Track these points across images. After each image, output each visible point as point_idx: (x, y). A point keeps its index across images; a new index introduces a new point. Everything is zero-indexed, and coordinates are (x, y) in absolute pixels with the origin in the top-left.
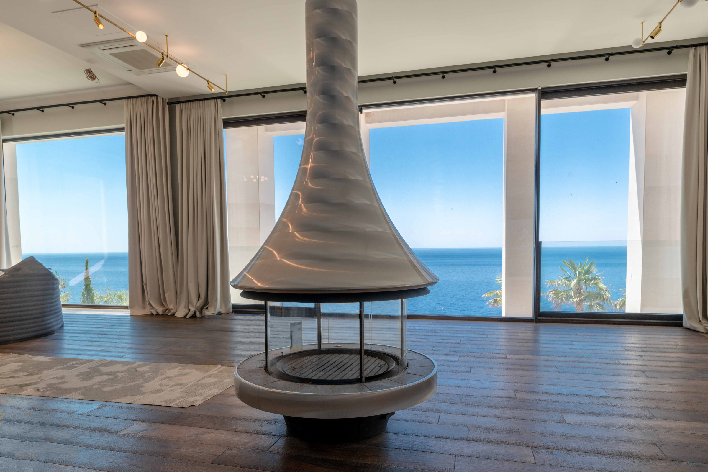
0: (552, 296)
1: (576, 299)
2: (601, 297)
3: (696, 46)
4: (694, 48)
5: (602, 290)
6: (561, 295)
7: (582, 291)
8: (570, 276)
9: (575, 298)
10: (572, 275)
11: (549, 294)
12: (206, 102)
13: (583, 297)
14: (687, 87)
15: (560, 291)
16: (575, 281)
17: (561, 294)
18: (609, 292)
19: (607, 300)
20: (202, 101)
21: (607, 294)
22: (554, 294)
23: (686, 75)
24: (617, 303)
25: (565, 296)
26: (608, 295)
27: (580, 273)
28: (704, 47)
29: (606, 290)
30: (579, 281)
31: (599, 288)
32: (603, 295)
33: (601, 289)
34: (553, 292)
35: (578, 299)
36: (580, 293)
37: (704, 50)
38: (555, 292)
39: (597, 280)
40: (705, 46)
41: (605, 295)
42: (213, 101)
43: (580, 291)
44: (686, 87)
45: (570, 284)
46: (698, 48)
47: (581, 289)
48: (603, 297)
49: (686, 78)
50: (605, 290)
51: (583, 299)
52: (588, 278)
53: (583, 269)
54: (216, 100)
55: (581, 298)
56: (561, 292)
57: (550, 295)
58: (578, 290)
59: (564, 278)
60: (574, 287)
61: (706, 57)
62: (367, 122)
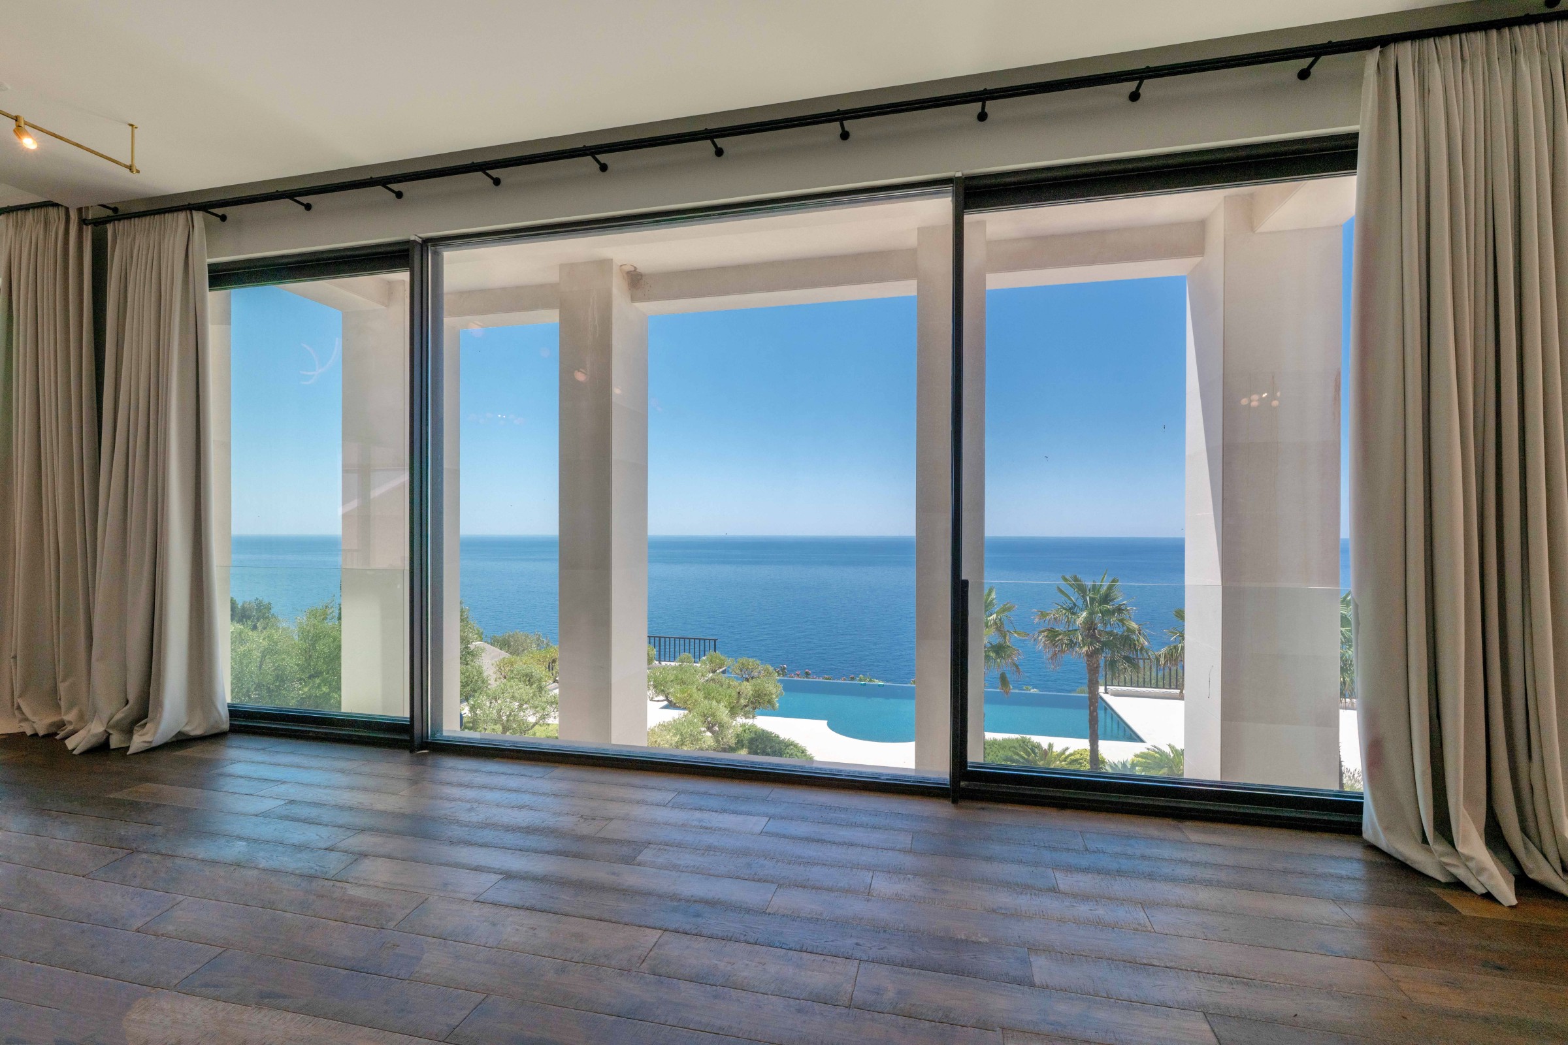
0: (1043, 640)
1: (1085, 649)
2: (1130, 645)
3: (1383, 42)
4: (1378, 50)
5: (1133, 632)
6: (1059, 640)
7: (1096, 632)
8: (1075, 605)
9: (1084, 646)
10: (1080, 603)
11: (1038, 636)
12: (169, 216)
13: (1098, 646)
14: (1358, 170)
15: (1057, 631)
16: (1085, 614)
17: (1060, 637)
18: (1145, 636)
19: (1141, 650)
20: (158, 216)
21: (1142, 639)
22: (1047, 636)
23: (1355, 135)
24: (1160, 655)
25: (1066, 641)
26: (1143, 642)
27: (1092, 600)
28: (1408, 44)
29: (1140, 634)
30: (1091, 614)
31: (1128, 628)
32: (1134, 641)
33: (1130, 630)
34: (1045, 634)
35: (1089, 648)
36: (1093, 636)
37: (1410, 53)
38: (1048, 634)
39: (1122, 613)
40: (1410, 41)
41: (1138, 641)
42: (182, 216)
43: (1094, 631)
44: (1355, 174)
45: (1075, 620)
46: (1392, 49)
47: (1095, 629)
48: (1135, 645)
49: (1356, 146)
50: (1137, 632)
51: (1098, 649)
52: (1108, 611)
53: (1099, 592)
54: (188, 212)
55: (1095, 647)
56: (1060, 634)
57: (1040, 638)
58: (1089, 629)
59: (1064, 608)
60: (1083, 625)
61: (1414, 70)
62: (634, 299)
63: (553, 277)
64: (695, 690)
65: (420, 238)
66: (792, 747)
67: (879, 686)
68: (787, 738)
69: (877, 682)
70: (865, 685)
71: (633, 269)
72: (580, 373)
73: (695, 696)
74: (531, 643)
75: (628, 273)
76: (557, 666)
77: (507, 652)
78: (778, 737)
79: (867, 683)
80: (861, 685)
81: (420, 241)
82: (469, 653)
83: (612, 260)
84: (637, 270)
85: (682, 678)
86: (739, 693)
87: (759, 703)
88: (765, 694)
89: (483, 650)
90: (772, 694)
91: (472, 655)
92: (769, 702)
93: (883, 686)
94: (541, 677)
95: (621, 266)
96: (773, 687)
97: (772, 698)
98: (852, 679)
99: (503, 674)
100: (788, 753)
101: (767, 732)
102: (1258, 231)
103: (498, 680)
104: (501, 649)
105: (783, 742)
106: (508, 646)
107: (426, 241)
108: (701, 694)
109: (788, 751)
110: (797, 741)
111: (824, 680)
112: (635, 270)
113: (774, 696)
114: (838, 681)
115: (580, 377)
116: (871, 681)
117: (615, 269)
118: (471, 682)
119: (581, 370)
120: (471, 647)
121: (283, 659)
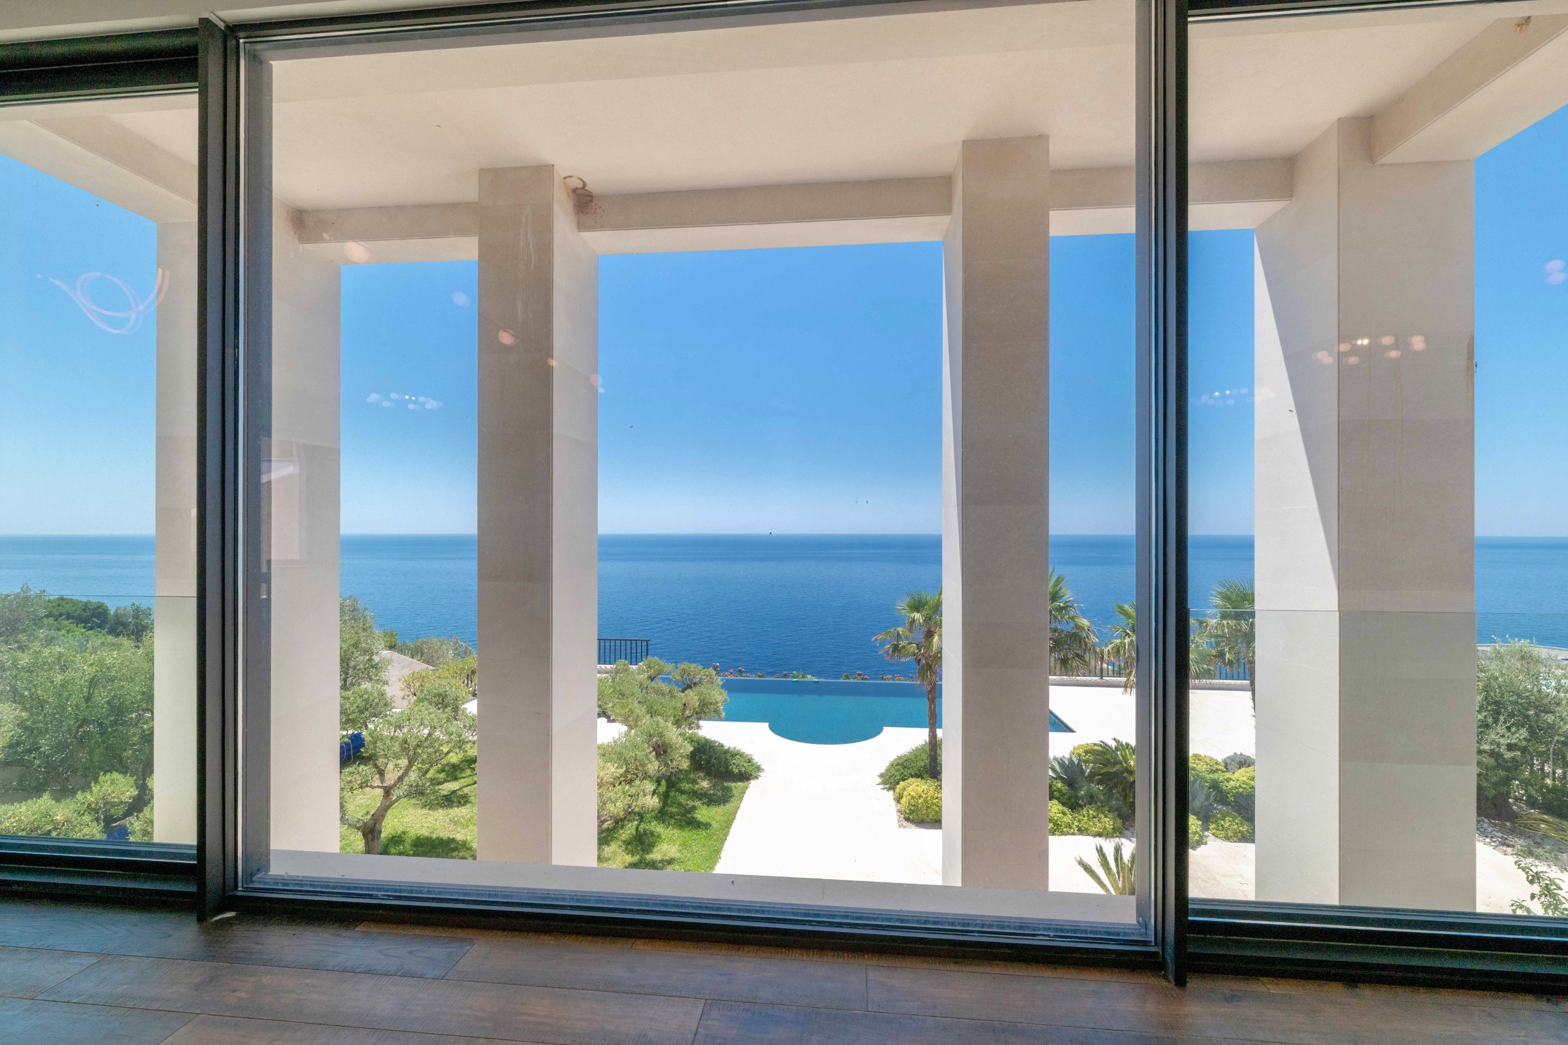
5: (1082, 628)
18: (1093, 632)
26: (1092, 638)
29: (1089, 630)
31: (1078, 625)
32: (1084, 637)
41: (1087, 637)
48: (1085, 642)
50: (1086, 629)
62: (581, 227)
63: (470, 192)
64: (636, 705)
65: (224, 21)
66: (738, 757)
67: (814, 682)
68: (732, 746)
69: (809, 678)
70: (797, 682)
71: (580, 185)
72: (505, 333)
73: (637, 711)
74: (448, 650)
75: (575, 190)
76: (476, 678)
77: (419, 660)
78: (722, 746)
79: (799, 680)
80: (794, 682)
81: (222, 25)
82: (372, 667)
83: (553, 165)
84: (586, 188)
85: (620, 690)
86: (685, 705)
87: (706, 710)
88: (711, 704)
89: (390, 662)
90: (717, 703)
91: (376, 668)
92: (715, 711)
93: (818, 682)
94: (457, 697)
95: (565, 178)
96: (719, 696)
97: (718, 707)
98: (786, 676)
99: (412, 690)
100: (734, 764)
101: (711, 741)
102: (1379, 162)
103: (406, 697)
104: (413, 658)
105: (727, 752)
106: (421, 654)
107: (234, 30)
108: (644, 709)
109: (735, 761)
110: (743, 750)
111: (757, 678)
112: (583, 188)
113: (720, 704)
114: (771, 679)
115: (506, 338)
116: (803, 677)
117: (557, 180)
118: (371, 705)
119: (508, 330)
120: (376, 659)
121: (123, 687)
